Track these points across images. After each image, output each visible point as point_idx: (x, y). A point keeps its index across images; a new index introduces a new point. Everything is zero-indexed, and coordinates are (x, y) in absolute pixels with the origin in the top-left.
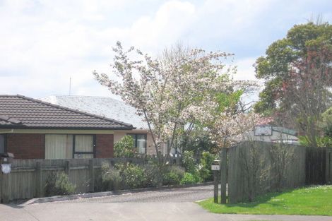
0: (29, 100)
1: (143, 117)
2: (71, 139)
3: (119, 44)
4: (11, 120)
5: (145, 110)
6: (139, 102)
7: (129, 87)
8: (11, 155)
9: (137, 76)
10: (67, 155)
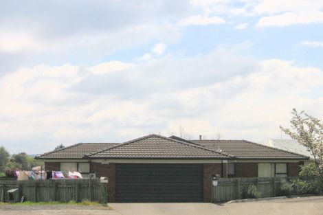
0: (249, 142)
1: (311, 152)
2: (273, 165)
3: (294, 110)
4: (230, 155)
5: (312, 148)
6: (309, 143)
7: (301, 134)
8: (218, 175)
9: (306, 128)
10: (271, 175)
